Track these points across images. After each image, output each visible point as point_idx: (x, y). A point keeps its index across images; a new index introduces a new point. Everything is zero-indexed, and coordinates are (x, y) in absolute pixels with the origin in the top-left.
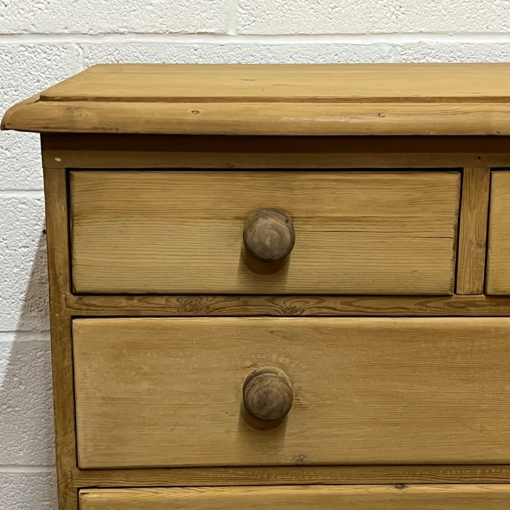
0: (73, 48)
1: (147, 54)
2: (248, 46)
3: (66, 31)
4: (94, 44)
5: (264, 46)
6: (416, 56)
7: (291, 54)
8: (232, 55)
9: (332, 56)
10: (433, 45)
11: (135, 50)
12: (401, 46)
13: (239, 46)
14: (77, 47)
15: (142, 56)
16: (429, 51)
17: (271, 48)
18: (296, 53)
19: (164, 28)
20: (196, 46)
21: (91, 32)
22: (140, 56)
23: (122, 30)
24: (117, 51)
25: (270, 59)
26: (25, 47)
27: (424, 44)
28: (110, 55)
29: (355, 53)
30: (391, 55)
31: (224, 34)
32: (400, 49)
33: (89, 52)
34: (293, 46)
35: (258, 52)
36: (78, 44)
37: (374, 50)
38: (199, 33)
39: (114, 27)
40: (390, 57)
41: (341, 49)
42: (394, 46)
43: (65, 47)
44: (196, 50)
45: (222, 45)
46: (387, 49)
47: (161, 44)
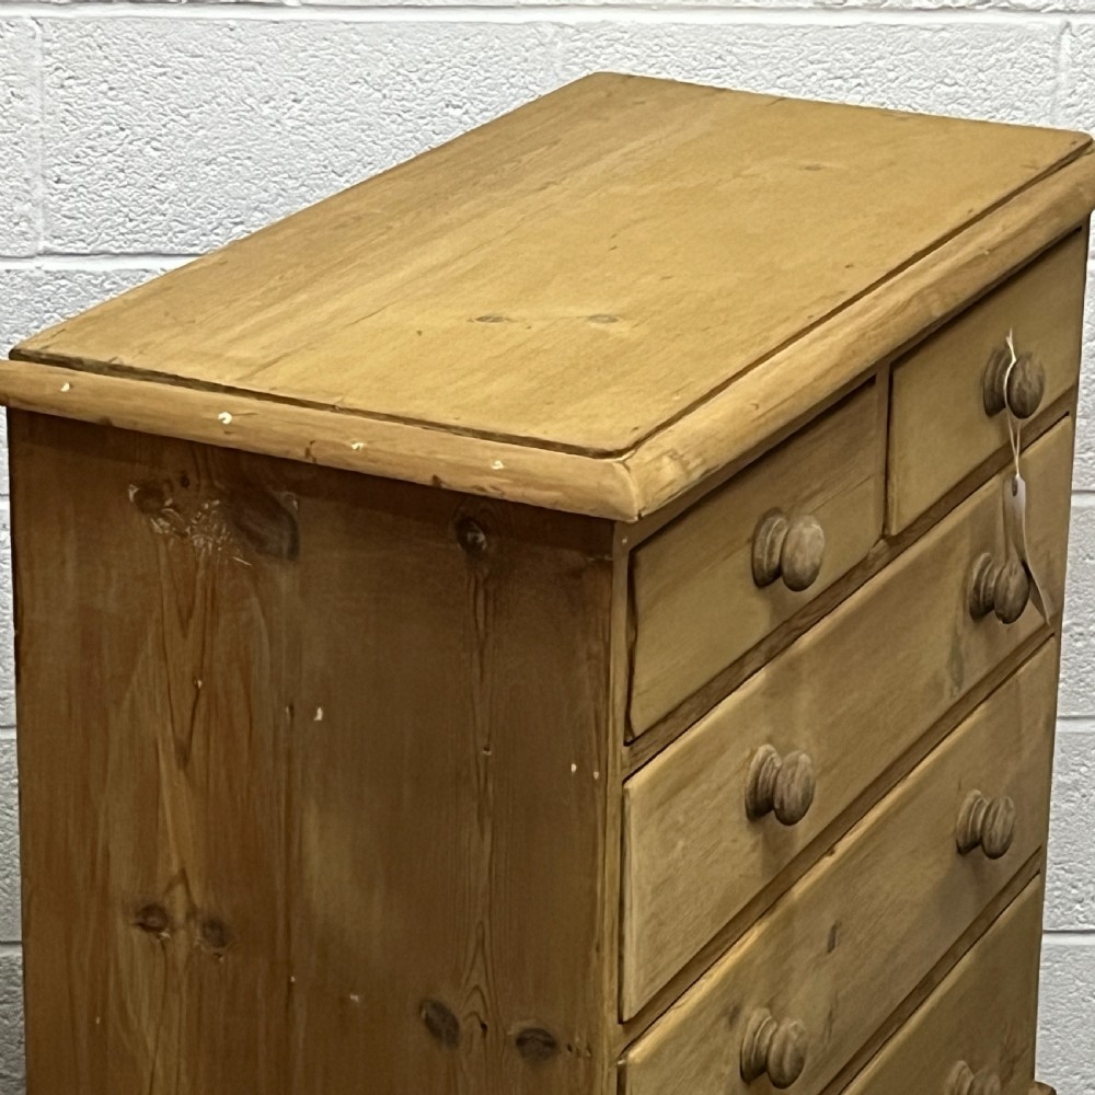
0: (25, 25)
1: (149, 35)
2: (320, 23)
4: (62, 19)
5: (347, 23)
6: (598, 43)
7: (391, 37)
8: (293, 38)
9: (459, 41)
10: (626, 25)
11: (129, 29)
12: (571, 27)
13: (304, 24)
14: (32, 23)
15: (142, 38)
16: (620, 35)
17: (358, 27)
18: (399, 36)
20: (232, 23)
22: (138, 38)
24: (99, 31)
25: (357, 44)
27: (610, 24)
28: (87, 36)
29: (497, 37)
30: (556, 40)
32: (571, 31)
33: (51, 31)
34: (393, 25)
35: (335, 33)
36: (33, 19)
37: (529, 32)
40: (555, 44)
42: (562, 26)
43: (12, 23)
44: (232, 30)
45: (277, 22)
46: (550, 30)
47: (173, 20)
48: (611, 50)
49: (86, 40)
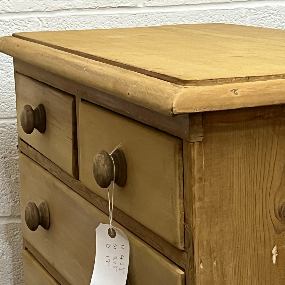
0: (35, 21)
1: (84, 23)
2: (152, 14)
3: (31, 10)
4: (50, 18)
5: (163, 13)
6: (264, 15)
7: (180, 18)
8: (141, 20)
9: (208, 18)
10: (275, 7)
11: (76, 20)
12: (253, 9)
13: (146, 14)
14: (38, 20)
15: (82, 24)
16: (273, 12)
17: (167, 14)
18: (184, 17)
19: (96, 5)
20: (117, 16)
21: (47, 10)
22: (80, 24)
23: (68, 8)
24: (64, 22)
25: (167, 21)
26: (3, 22)
27: (269, 7)
28: (60, 24)
29: (223, 15)
30: (247, 15)
31: (135, 7)
32: (253, 11)
33: (46, 23)
34: (181, 13)
35: (158, 17)
36: (38, 18)
37: (236, 13)
38: (119, 7)
39: (63, 6)
40: (247, 17)
41: (214, 13)
42: (249, 9)
43: (30, 20)
44: (117, 18)
45: (134, 14)
46: (244, 11)
47: (94, 16)
48: (270, 18)
49: (60, 26)
